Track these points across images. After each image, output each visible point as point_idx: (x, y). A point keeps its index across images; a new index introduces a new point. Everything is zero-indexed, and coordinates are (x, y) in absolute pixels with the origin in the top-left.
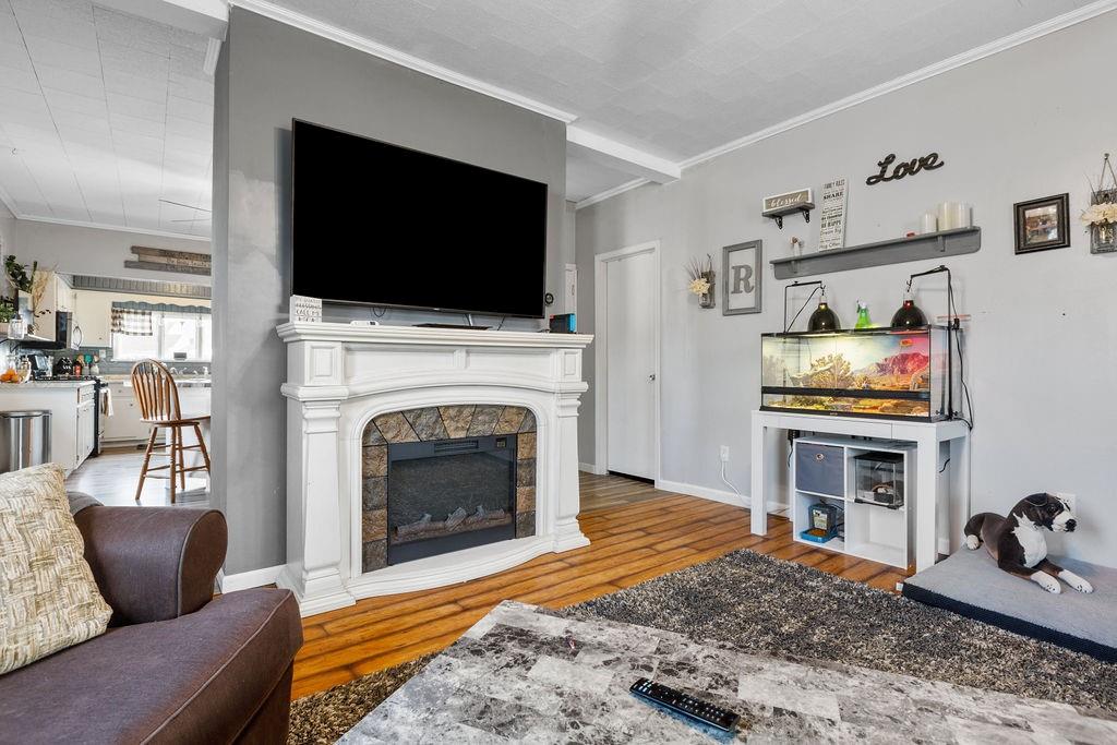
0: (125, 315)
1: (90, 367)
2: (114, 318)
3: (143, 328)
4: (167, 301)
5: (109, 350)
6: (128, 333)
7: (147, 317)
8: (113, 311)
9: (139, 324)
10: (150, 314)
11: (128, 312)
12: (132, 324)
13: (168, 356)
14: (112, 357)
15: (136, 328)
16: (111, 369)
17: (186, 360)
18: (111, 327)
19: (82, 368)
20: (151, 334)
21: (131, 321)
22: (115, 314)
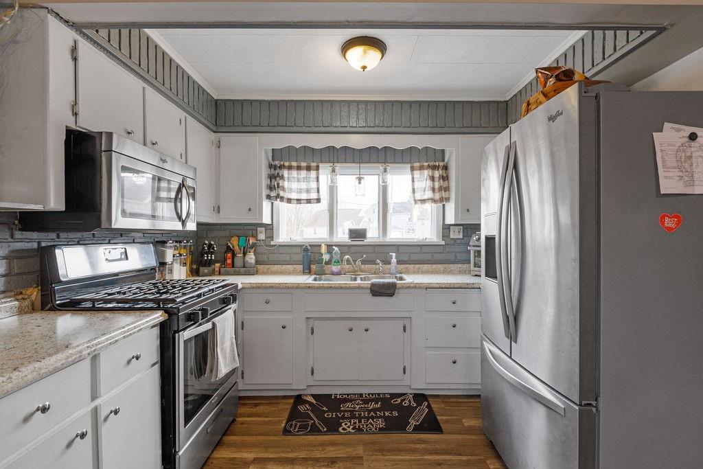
0: (286, 173)
1: (245, 254)
2: (272, 177)
3: (308, 191)
4: (338, 141)
5: (269, 228)
6: (289, 201)
7: (313, 174)
8: (271, 166)
9: (304, 185)
10: (317, 168)
11: (290, 168)
12: (294, 185)
13: (342, 236)
14: (272, 238)
15: (300, 191)
16: (272, 257)
17: (367, 241)
18: (268, 192)
19: (234, 255)
20: (318, 200)
21: (293, 183)
22: (272, 171)
